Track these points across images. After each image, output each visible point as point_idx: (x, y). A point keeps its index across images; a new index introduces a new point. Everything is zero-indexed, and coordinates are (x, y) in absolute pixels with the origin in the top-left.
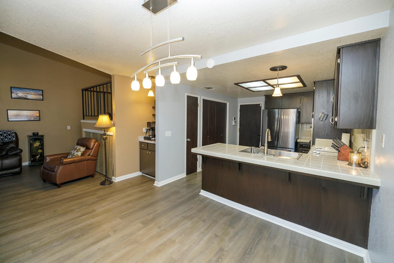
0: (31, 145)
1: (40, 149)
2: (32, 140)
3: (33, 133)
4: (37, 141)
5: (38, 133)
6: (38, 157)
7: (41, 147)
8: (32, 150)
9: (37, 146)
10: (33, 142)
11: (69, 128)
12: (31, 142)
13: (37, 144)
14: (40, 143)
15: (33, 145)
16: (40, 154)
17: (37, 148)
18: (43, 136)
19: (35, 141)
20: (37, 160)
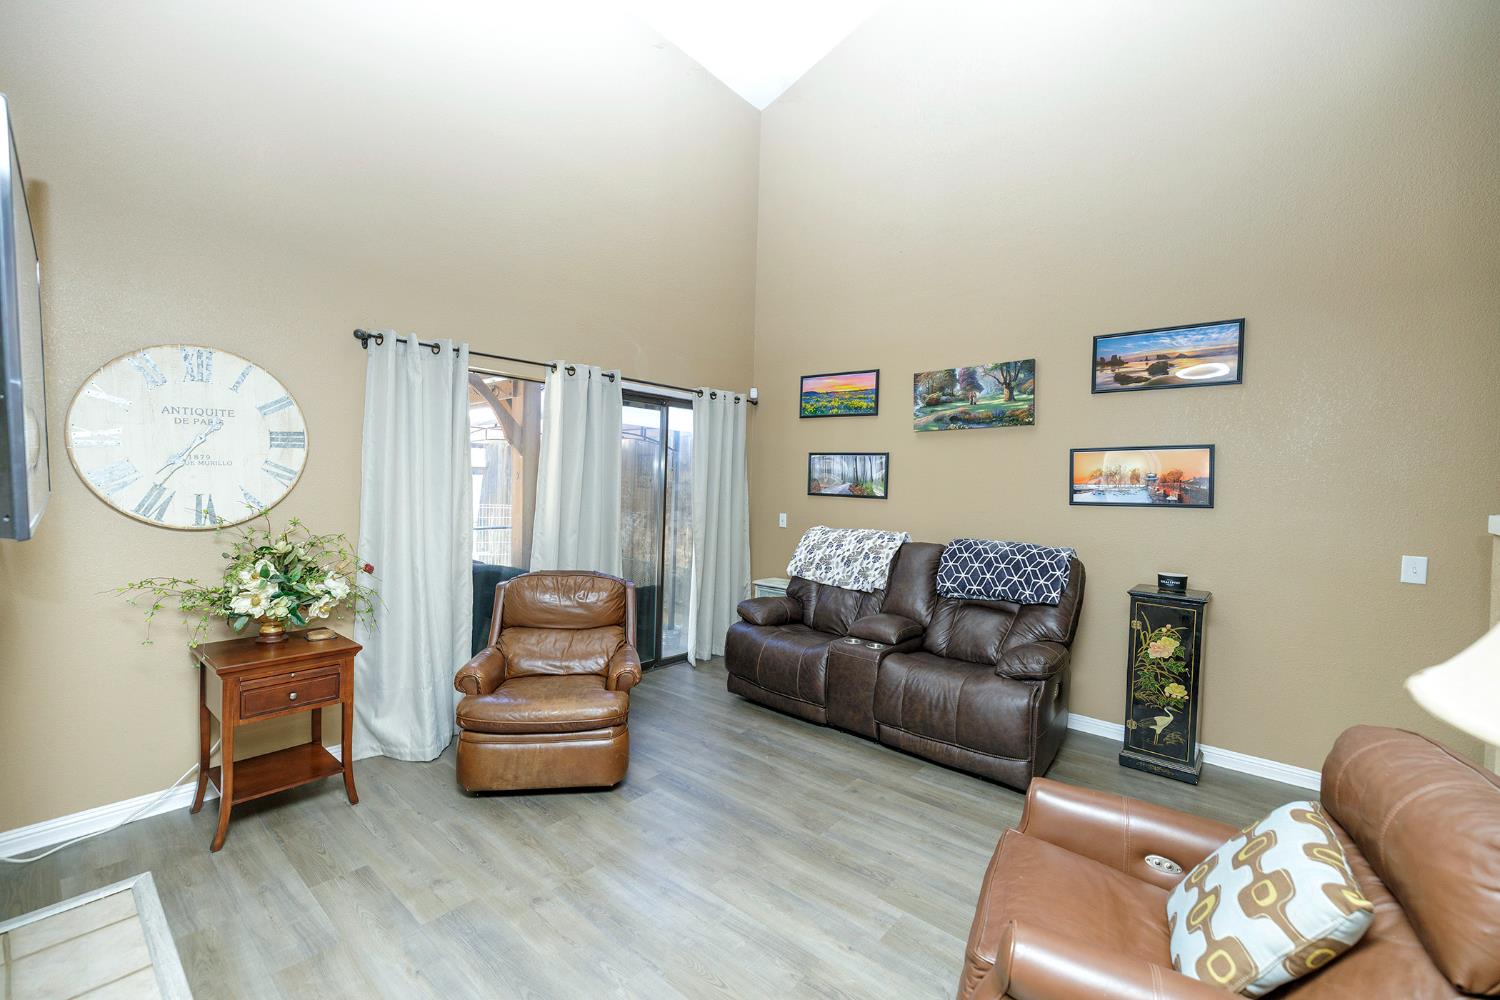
0: (1136, 644)
1: (1179, 683)
2: (1140, 618)
3: (1161, 577)
4: (1164, 630)
5: (1183, 581)
6: (1162, 722)
7: (1180, 667)
8: (1138, 677)
9: (1165, 660)
10: (1144, 628)
11: (1413, 569)
12: (1137, 625)
13: (1164, 646)
14: (1177, 644)
15: (1144, 646)
16: (1174, 706)
17: (1162, 669)
18: (1200, 605)
19: (1157, 624)
20: (1157, 738)
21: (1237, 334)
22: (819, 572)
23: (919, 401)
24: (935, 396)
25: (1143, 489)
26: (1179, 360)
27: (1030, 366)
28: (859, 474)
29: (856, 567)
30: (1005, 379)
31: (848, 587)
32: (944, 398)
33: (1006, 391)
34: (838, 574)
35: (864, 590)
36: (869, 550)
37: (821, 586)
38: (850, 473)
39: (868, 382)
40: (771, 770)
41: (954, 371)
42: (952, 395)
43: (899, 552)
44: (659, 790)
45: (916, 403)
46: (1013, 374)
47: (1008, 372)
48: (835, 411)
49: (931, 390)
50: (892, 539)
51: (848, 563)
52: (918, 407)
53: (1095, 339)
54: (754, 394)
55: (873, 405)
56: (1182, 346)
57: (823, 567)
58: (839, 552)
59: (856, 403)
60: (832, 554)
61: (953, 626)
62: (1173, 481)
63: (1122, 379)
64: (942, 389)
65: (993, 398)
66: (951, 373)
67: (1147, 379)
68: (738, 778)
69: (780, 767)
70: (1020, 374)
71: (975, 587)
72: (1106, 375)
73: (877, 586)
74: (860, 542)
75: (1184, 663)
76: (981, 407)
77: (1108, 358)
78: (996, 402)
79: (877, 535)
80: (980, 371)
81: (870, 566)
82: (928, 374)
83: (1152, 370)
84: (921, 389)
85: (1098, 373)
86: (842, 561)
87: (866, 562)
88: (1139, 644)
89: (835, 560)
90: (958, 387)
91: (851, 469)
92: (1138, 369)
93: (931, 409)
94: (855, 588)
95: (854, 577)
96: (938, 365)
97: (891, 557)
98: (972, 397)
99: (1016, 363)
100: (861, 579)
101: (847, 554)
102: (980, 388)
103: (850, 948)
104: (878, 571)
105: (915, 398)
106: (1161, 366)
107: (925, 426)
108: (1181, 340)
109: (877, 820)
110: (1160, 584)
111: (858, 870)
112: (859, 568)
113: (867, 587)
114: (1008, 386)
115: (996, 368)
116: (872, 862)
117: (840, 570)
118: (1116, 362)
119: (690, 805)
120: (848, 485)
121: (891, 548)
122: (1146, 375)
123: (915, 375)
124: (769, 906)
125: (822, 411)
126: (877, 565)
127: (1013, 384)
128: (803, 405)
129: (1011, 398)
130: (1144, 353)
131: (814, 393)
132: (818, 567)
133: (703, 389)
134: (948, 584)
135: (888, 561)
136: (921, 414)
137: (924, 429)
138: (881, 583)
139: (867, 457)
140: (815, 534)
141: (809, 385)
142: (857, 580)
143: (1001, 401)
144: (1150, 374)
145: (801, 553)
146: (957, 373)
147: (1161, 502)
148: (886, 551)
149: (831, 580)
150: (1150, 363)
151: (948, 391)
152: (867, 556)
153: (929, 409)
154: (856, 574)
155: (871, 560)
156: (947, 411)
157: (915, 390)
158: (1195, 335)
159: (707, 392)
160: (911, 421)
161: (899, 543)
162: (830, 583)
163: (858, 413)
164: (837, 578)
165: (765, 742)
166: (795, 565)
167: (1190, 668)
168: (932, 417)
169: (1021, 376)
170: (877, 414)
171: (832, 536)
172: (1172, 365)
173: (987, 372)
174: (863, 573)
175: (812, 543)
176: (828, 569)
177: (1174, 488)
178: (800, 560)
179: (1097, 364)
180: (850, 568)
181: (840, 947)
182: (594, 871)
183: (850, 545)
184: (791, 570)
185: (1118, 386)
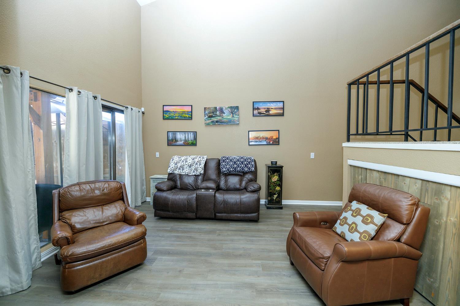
0: (269, 178)
1: (279, 186)
2: (270, 172)
4: (275, 174)
5: (276, 162)
6: (275, 196)
7: (279, 183)
8: (270, 186)
9: (276, 181)
10: (271, 174)
12: (270, 174)
13: (275, 178)
14: (278, 177)
15: (271, 179)
16: (278, 192)
17: (275, 184)
18: (282, 167)
19: (274, 173)
20: (274, 200)
21: (283, 104)
22: (180, 171)
23: (206, 116)
24: (211, 114)
25: (265, 141)
26: (271, 109)
27: (237, 108)
28: (187, 138)
29: (193, 168)
30: (231, 111)
31: (191, 174)
32: (214, 115)
33: (232, 114)
34: (187, 170)
35: (197, 174)
36: (197, 162)
37: (180, 175)
38: (183, 138)
39: (188, 109)
40: (190, 237)
41: (216, 107)
42: (216, 115)
43: (206, 162)
44: (159, 257)
45: (205, 116)
46: (233, 110)
47: (232, 109)
48: (177, 117)
49: (209, 113)
50: (203, 158)
51: (190, 167)
52: (206, 118)
53: (253, 102)
54: (143, 109)
55: (191, 116)
56: (272, 106)
57: (181, 169)
58: (187, 163)
59: (184, 115)
60: (184, 164)
61: (226, 181)
62: (270, 139)
63: (260, 113)
64: (213, 113)
65: (228, 116)
66: (216, 108)
67: (265, 114)
68: (183, 243)
69: (192, 235)
70: (234, 109)
71: (232, 169)
72: (256, 112)
73: (201, 173)
74: (193, 159)
75: (279, 181)
76: (225, 118)
77: (256, 108)
78: (229, 117)
79: (198, 157)
80: (224, 108)
81: (198, 167)
82: (209, 108)
83: (266, 111)
84: (206, 112)
85: (254, 111)
86: (188, 166)
87: (197, 166)
88: (270, 178)
89: (185, 166)
90: (218, 112)
91: (184, 137)
92: (263, 111)
93: (210, 118)
94: (193, 174)
95: (193, 171)
96: (212, 105)
97: (204, 163)
98: (222, 115)
99: (234, 107)
100: (195, 171)
101: (189, 164)
102: (224, 113)
103: (258, 276)
104: (201, 168)
105: (205, 115)
106: (268, 110)
107: (208, 123)
108: (272, 104)
109: (232, 240)
110: (272, 163)
111: (240, 255)
112: (194, 168)
113: (198, 173)
114: (232, 113)
115: (228, 107)
116: (242, 252)
117: (187, 169)
118: (258, 109)
119: (175, 258)
120: (182, 142)
121: (204, 161)
122: (265, 112)
123: (205, 108)
124: (229, 276)
125: (172, 118)
126: (201, 166)
127: (233, 112)
128: (164, 115)
129: (233, 116)
130: (264, 107)
131: (169, 111)
132: (179, 169)
133: (128, 106)
134: (224, 169)
135: (204, 165)
136: (207, 120)
137: (208, 125)
138: (202, 172)
139: (189, 133)
140: (176, 158)
141: (166, 108)
142: (194, 172)
143: (230, 117)
144: (266, 112)
145: (172, 165)
146: (217, 108)
147: (269, 144)
148: (202, 161)
149: (185, 173)
150: (266, 110)
151: (215, 113)
152: (197, 164)
153: (209, 118)
154: (193, 170)
155: (198, 165)
156: (215, 119)
157: (205, 112)
158: (275, 104)
159: (130, 107)
160: (203, 122)
161: (206, 159)
162: (184, 174)
163: (185, 119)
164: (187, 172)
165: (180, 229)
166: (170, 169)
167: (280, 182)
168: (210, 121)
169: (235, 110)
170: (192, 119)
171: (183, 158)
172: (270, 111)
173: (226, 109)
174: (196, 169)
175: (176, 162)
176: (183, 169)
177: (271, 140)
178: (172, 167)
179: (254, 109)
180: (191, 168)
181: (256, 277)
182: (162, 295)
183: (190, 161)
184: (169, 171)
185: (259, 115)
